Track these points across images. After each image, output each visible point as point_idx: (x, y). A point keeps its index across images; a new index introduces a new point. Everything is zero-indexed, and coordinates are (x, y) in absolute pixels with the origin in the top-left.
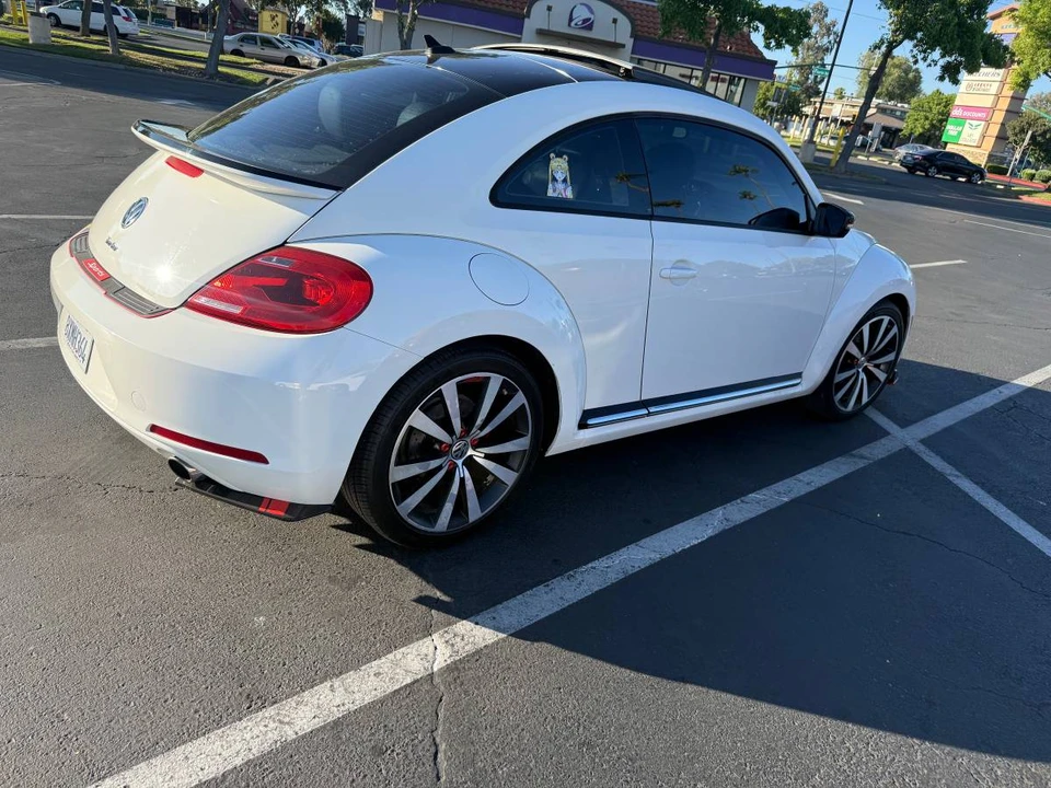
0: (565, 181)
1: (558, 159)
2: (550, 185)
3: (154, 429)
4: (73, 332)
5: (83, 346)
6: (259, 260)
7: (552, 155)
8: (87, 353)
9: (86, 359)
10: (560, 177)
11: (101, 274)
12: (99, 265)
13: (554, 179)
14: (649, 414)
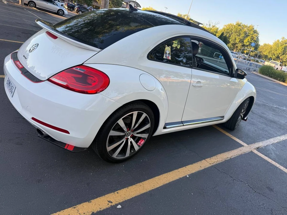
0: (169, 54)
1: (168, 47)
2: (165, 55)
3: (33, 119)
4: (9, 83)
5: (12, 89)
6: (74, 68)
7: (166, 46)
8: (13, 91)
9: (13, 93)
10: (168, 52)
11: (21, 66)
12: (20, 63)
13: (166, 53)
14: (183, 125)
